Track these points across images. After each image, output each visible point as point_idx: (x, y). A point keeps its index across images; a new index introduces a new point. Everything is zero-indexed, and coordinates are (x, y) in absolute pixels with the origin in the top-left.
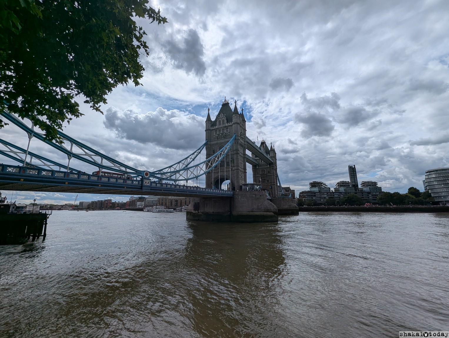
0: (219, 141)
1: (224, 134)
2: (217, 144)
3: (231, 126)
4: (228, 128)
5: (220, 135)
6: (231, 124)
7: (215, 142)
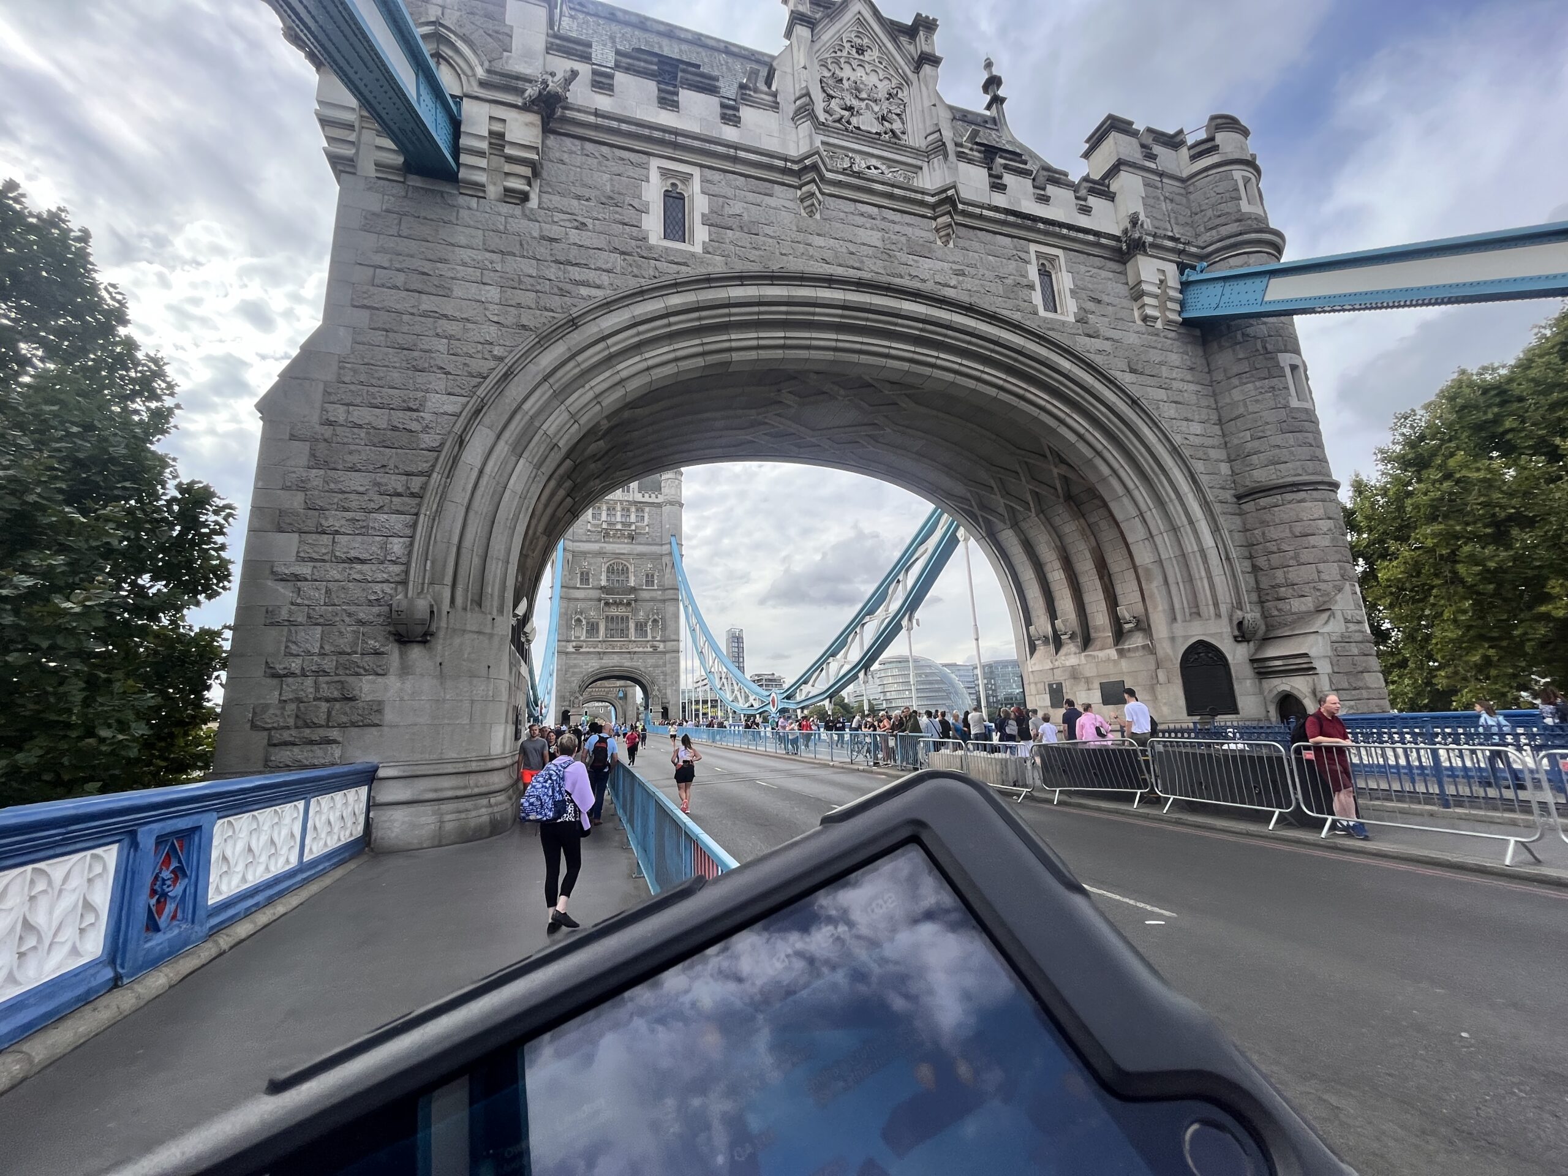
0: (609, 547)
1: (633, 527)
2: (600, 554)
3: (659, 505)
4: (643, 511)
5: (619, 527)
6: (653, 499)
7: (595, 547)
